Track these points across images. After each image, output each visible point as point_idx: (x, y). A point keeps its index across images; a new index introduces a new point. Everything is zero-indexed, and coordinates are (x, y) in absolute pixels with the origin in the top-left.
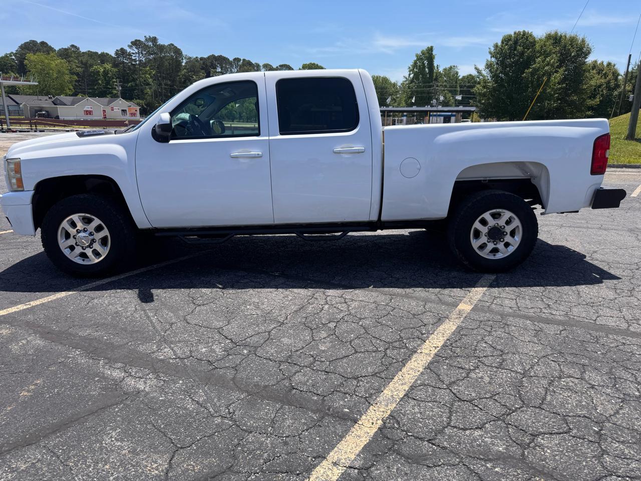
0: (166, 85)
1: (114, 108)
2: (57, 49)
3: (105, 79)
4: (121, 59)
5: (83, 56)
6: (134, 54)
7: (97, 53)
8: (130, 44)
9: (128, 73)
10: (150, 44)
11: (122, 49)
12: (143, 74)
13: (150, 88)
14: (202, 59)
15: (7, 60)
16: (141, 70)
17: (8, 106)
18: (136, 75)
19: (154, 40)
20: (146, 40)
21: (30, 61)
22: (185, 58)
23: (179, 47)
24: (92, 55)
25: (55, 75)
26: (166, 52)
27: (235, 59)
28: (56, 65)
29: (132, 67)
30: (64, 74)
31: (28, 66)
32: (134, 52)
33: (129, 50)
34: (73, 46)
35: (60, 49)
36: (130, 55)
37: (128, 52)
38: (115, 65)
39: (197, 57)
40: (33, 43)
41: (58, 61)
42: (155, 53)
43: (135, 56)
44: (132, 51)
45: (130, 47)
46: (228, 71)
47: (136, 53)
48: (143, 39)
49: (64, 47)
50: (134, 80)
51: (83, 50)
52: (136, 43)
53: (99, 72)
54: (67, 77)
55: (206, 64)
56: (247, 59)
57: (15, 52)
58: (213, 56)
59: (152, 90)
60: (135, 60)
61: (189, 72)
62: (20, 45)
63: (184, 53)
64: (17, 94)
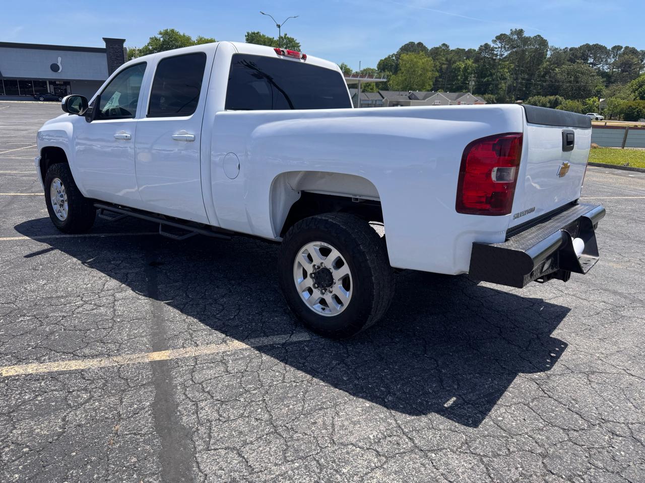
0: (523, 79)
1: (462, 102)
2: (430, 48)
3: (464, 74)
4: (483, 54)
5: (451, 53)
6: (496, 48)
7: (464, 50)
8: (495, 39)
9: (487, 68)
10: (515, 37)
11: (486, 45)
12: (501, 68)
13: (505, 83)
14: (571, 49)
15: (389, 61)
16: (500, 64)
17: (361, 100)
18: (495, 69)
19: (520, 32)
20: (512, 33)
21: (403, 60)
22: (551, 49)
23: (545, 38)
24: (459, 52)
25: (420, 72)
26: (531, 44)
27: (614, 48)
28: (423, 63)
29: (492, 62)
30: (427, 70)
31: (400, 65)
32: (497, 47)
33: (492, 45)
34: (444, 45)
35: (432, 49)
36: (493, 49)
37: (492, 46)
38: (476, 61)
39: (566, 48)
40: (412, 44)
41: (425, 59)
42: (518, 46)
43: (497, 51)
44: (495, 46)
45: (494, 41)
46: (602, 61)
47: (499, 47)
48: (508, 33)
49: (436, 47)
50: (491, 75)
51: (451, 48)
52: (501, 38)
53: (460, 68)
54: (429, 74)
55: (576, 55)
56: (631, 46)
57: (396, 53)
58: (587, 46)
59: (507, 85)
60: (497, 55)
61: (551, 64)
62: (401, 47)
63: (550, 45)
64: (387, 90)
